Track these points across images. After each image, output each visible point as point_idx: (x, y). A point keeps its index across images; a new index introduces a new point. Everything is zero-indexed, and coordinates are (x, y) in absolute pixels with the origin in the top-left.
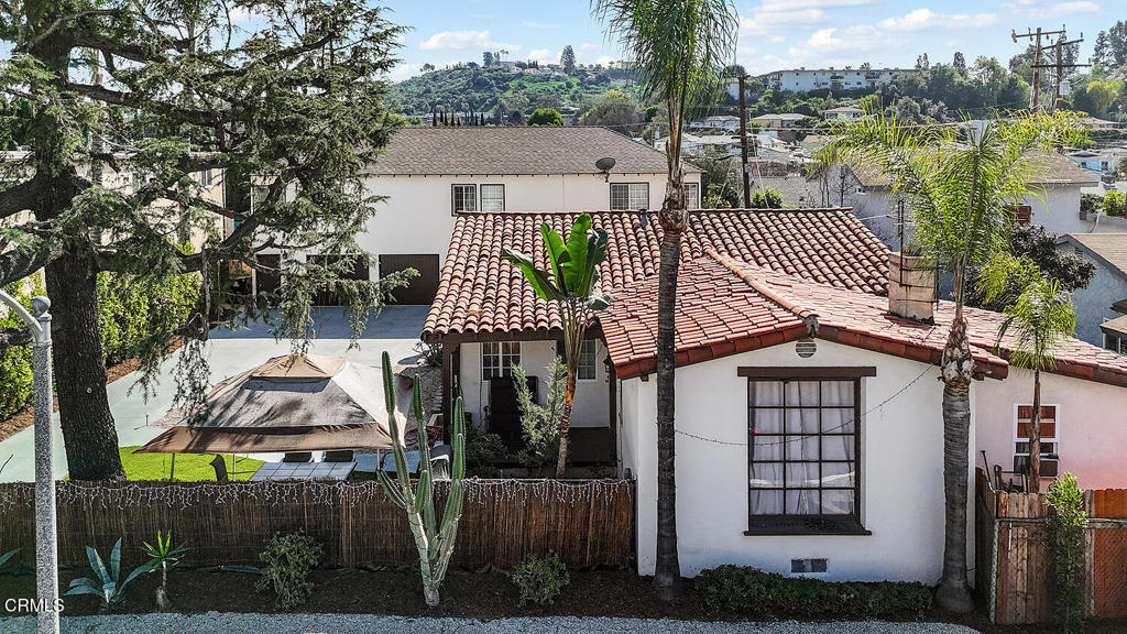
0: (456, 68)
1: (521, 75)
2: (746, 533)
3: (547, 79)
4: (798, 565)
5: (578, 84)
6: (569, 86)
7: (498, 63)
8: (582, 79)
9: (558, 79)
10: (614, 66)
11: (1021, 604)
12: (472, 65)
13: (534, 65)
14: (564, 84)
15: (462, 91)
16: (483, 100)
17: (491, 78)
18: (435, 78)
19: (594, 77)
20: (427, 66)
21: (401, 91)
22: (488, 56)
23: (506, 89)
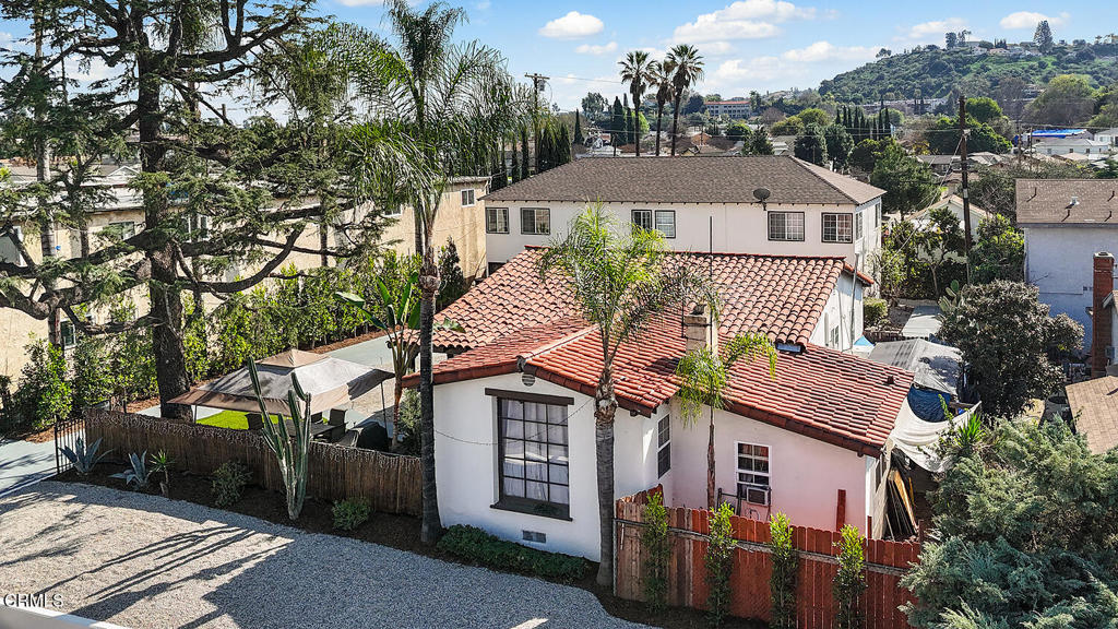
0: (914, 52)
1: (985, 56)
2: (491, 506)
3: (1015, 59)
4: (527, 535)
5: (1054, 64)
6: (1043, 66)
7: (962, 44)
8: (1058, 58)
9: (1029, 58)
10: (1102, 41)
11: (635, 587)
12: (932, 47)
13: (1002, 45)
14: (1036, 64)
15: (916, 76)
16: (940, 85)
17: (949, 61)
18: (890, 63)
19: (1075, 54)
20: (883, 51)
21: (853, 79)
22: (951, 37)
23: (965, 72)
